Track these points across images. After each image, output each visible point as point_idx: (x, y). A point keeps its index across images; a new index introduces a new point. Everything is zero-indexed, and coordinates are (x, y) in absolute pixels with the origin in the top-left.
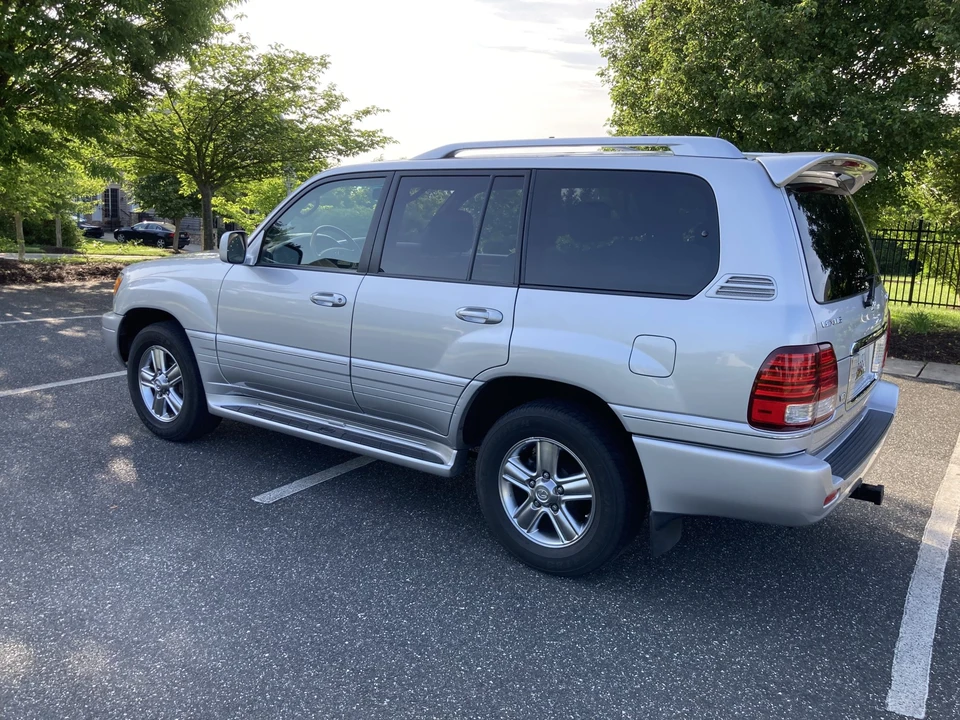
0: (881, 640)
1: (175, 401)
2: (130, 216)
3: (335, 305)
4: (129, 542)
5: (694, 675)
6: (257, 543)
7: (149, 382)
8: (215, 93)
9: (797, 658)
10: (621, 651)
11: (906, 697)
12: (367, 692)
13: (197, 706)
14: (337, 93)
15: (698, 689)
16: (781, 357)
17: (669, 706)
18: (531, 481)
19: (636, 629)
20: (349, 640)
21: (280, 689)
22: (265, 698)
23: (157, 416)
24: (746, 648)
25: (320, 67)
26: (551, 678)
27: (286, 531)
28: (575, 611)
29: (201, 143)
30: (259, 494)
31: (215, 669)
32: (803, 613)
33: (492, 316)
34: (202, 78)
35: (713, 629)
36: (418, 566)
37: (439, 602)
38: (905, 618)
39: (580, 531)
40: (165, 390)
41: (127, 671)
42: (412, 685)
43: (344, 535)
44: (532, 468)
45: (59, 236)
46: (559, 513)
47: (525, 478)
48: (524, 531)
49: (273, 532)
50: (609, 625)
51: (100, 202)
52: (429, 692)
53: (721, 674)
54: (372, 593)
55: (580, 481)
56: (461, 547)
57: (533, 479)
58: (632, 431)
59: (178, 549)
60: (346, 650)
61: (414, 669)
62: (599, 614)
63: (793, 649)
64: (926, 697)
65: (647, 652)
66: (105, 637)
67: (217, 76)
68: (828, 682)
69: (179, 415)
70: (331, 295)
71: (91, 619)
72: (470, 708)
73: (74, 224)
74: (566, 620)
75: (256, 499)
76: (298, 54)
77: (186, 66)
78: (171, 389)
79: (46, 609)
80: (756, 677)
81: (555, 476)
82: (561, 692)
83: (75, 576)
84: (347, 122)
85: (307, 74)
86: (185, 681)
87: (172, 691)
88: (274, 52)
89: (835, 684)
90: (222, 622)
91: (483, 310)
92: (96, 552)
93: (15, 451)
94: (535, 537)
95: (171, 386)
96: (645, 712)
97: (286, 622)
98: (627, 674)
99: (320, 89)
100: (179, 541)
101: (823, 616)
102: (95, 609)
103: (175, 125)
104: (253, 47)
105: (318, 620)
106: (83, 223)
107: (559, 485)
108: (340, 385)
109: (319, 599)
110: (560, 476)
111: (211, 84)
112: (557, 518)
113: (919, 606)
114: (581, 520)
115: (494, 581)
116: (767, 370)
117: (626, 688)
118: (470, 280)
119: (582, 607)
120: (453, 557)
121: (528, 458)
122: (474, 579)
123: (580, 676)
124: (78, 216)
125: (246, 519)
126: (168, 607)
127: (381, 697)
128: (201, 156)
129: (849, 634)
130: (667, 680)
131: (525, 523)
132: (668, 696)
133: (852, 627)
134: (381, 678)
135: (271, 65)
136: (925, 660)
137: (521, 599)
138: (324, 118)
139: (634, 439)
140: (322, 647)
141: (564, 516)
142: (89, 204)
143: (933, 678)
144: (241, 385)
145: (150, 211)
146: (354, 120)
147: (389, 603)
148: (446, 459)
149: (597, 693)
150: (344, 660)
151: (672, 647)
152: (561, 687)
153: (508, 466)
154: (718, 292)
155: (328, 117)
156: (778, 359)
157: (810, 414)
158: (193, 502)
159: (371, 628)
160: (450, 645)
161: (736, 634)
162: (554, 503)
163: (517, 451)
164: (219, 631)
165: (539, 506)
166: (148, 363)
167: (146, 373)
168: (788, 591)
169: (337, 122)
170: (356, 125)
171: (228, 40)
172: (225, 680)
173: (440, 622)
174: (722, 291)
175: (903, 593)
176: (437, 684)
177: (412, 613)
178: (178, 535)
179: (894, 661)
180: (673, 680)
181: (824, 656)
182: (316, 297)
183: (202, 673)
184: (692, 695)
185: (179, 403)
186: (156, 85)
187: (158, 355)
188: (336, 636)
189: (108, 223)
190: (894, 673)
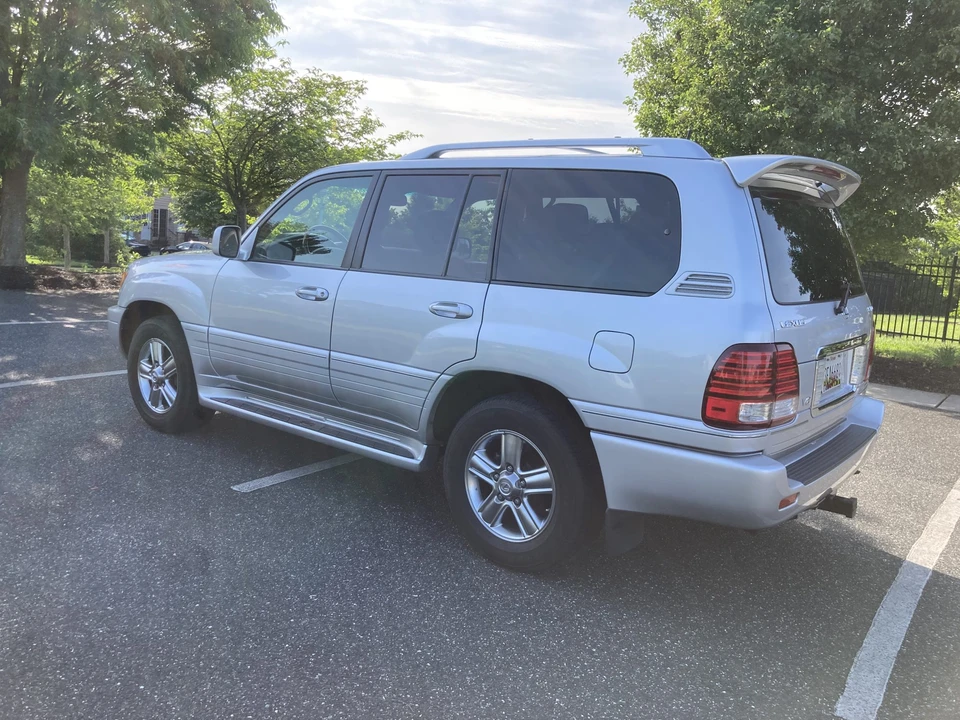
0: (842, 649)
1: (170, 392)
2: (177, 236)
3: (317, 299)
4: (103, 519)
5: (638, 670)
6: (226, 527)
7: (147, 374)
8: (255, 113)
9: (750, 660)
10: (568, 643)
11: (857, 704)
12: (300, 666)
13: (129, 669)
14: (373, 118)
15: (639, 683)
16: (737, 354)
17: (606, 697)
18: (495, 474)
19: (587, 624)
20: (295, 618)
21: (215, 658)
22: (198, 666)
23: (153, 408)
24: (699, 648)
25: (357, 92)
26: (490, 664)
27: (257, 518)
28: (529, 604)
29: (239, 161)
30: (239, 483)
31: (156, 637)
32: (766, 618)
33: (463, 310)
34: (243, 100)
35: (668, 628)
36: (381, 555)
37: (393, 588)
38: (872, 629)
39: (541, 525)
40: (160, 382)
41: (70, 633)
42: (348, 663)
43: (313, 524)
44: (497, 462)
45: (107, 252)
46: (521, 507)
47: (490, 471)
48: (487, 525)
49: (244, 518)
50: (561, 619)
51: (149, 220)
52: (362, 670)
53: (667, 670)
54: (329, 577)
55: (542, 475)
56: (427, 541)
57: (497, 472)
58: (591, 426)
59: (148, 529)
60: (290, 627)
61: (354, 648)
62: (554, 609)
63: (747, 651)
64: (879, 705)
65: (594, 647)
66: (56, 603)
67: (257, 98)
68: (777, 684)
69: (173, 407)
70: (315, 289)
71: (47, 586)
72: (401, 686)
73: (122, 241)
74: (518, 612)
75: (234, 488)
76: (334, 78)
77: (228, 89)
78: (167, 381)
79: (6, 574)
80: (702, 676)
81: (518, 469)
82: (498, 678)
83: (41, 547)
84: (381, 146)
85: (343, 99)
86: (125, 645)
87: (109, 654)
88: (311, 76)
89: (784, 687)
90: (173, 596)
91: (455, 305)
92: (66, 527)
93: (13, 435)
94: (499, 531)
95: (167, 378)
96: (580, 701)
97: (238, 598)
98: (569, 664)
99: (358, 114)
100: (150, 521)
101: (786, 622)
102: (53, 577)
103: (214, 144)
104: (293, 72)
105: (269, 599)
106: (132, 241)
107: (522, 478)
108: (319, 378)
109: (274, 581)
110: (522, 470)
111: (250, 106)
112: (519, 512)
113: (890, 619)
114: (542, 515)
115: (454, 573)
116: (723, 367)
117: (565, 678)
118: (445, 276)
119: (537, 601)
120: (418, 549)
121: (493, 452)
122: (432, 570)
123: (520, 663)
124: (128, 234)
125: (220, 505)
126: (123, 580)
127: (314, 672)
128: (238, 175)
129: (809, 641)
130: (610, 673)
131: (490, 518)
132: (606, 688)
133: (813, 635)
134: (317, 655)
135: (309, 89)
136: (886, 669)
137: (477, 591)
138: (359, 141)
139: (592, 434)
140: (267, 624)
141: (526, 511)
142: (137, 222)
143: (890, 688)
144: (234, 379)
145: (195, 231)
146: (388, 145)
147: (343, 587)
148: (416, 454)
149: (534, 680)
150: (285, 636)
151: (621, 643)
152: (498, 673)
153: (475, 458)
154: (677, 290)
155: (363, 141)
156: (734, 356)
157: (767, 414)
158: (173, 487)
159: (320, 609)
160: (395, 628)
161: (691, 635)
162: (516, 496)
163: (484, 444)
164: (168, 603)
165: (502, 500)
166: (148, 355)
167: (145, 366)
168: (754, 598)
169: (372, 146)
170: (390, 149)
171: (269, 65)
172: (163, 647)
173: (390, 606)
174: (681, 288)
175: (874, 606)
176: (372, 663)
177: (364, 597)
178: (151, 517)
179: (852, 670)
180: (615, 673)
181: (779, 661)
182: (301, 291)
183: (142, 640)
184: (632, 688)
185: (173, 395)
186: (197, 106)
187: (156, 348)
188: (283, 614)
189: (155, 242)
190: (849, 680)
